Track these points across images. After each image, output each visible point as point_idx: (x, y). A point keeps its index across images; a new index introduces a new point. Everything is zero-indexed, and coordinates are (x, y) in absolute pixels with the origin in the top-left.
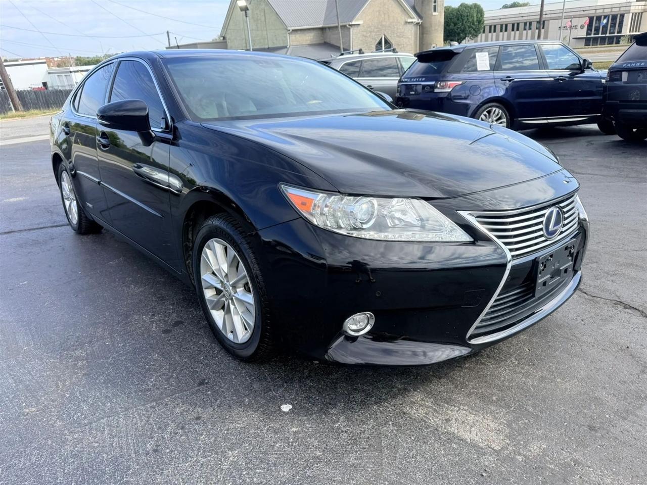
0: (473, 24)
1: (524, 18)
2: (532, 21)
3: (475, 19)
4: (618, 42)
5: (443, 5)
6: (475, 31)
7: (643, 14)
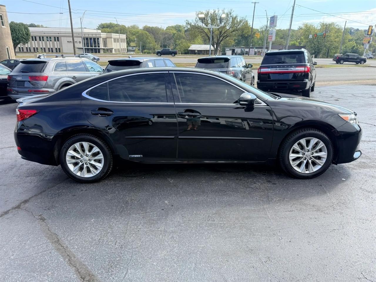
0: (23, 35)
1: (45, 34)
2: (51, 36)
3: (24, 33)
4: (99, 52)
5: (8, 22)
6: (26, 39)
7: (107, 39)
